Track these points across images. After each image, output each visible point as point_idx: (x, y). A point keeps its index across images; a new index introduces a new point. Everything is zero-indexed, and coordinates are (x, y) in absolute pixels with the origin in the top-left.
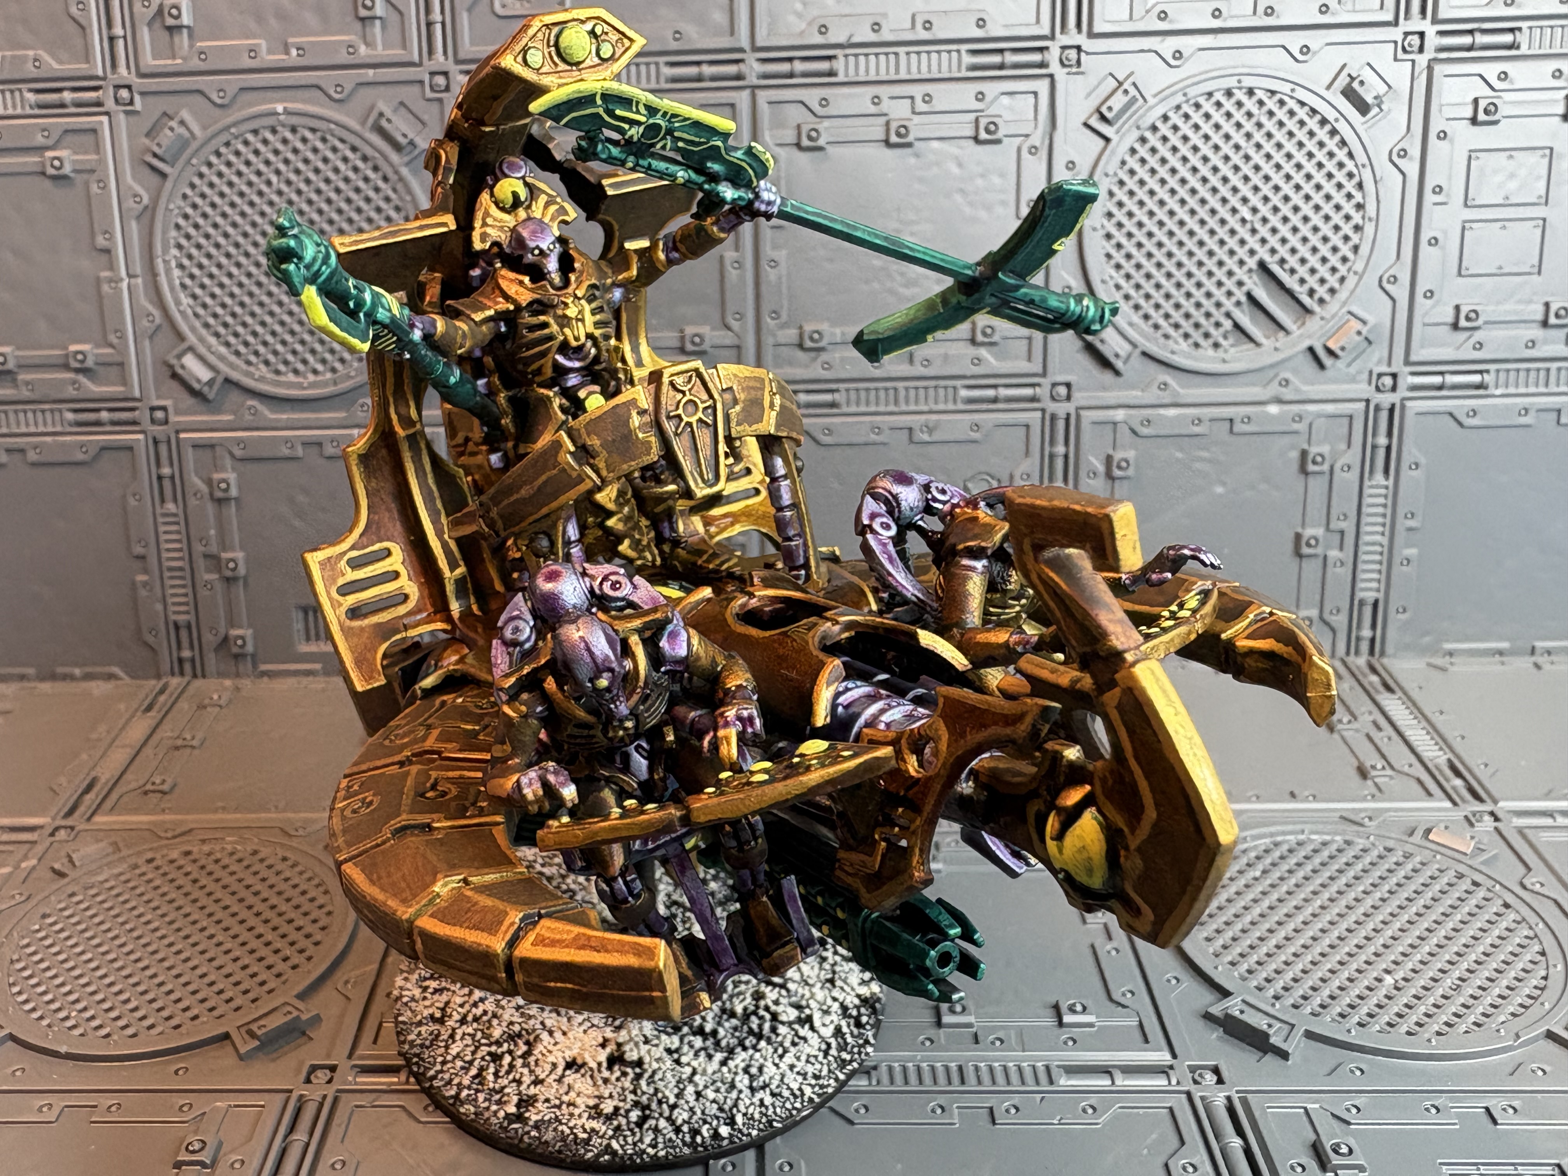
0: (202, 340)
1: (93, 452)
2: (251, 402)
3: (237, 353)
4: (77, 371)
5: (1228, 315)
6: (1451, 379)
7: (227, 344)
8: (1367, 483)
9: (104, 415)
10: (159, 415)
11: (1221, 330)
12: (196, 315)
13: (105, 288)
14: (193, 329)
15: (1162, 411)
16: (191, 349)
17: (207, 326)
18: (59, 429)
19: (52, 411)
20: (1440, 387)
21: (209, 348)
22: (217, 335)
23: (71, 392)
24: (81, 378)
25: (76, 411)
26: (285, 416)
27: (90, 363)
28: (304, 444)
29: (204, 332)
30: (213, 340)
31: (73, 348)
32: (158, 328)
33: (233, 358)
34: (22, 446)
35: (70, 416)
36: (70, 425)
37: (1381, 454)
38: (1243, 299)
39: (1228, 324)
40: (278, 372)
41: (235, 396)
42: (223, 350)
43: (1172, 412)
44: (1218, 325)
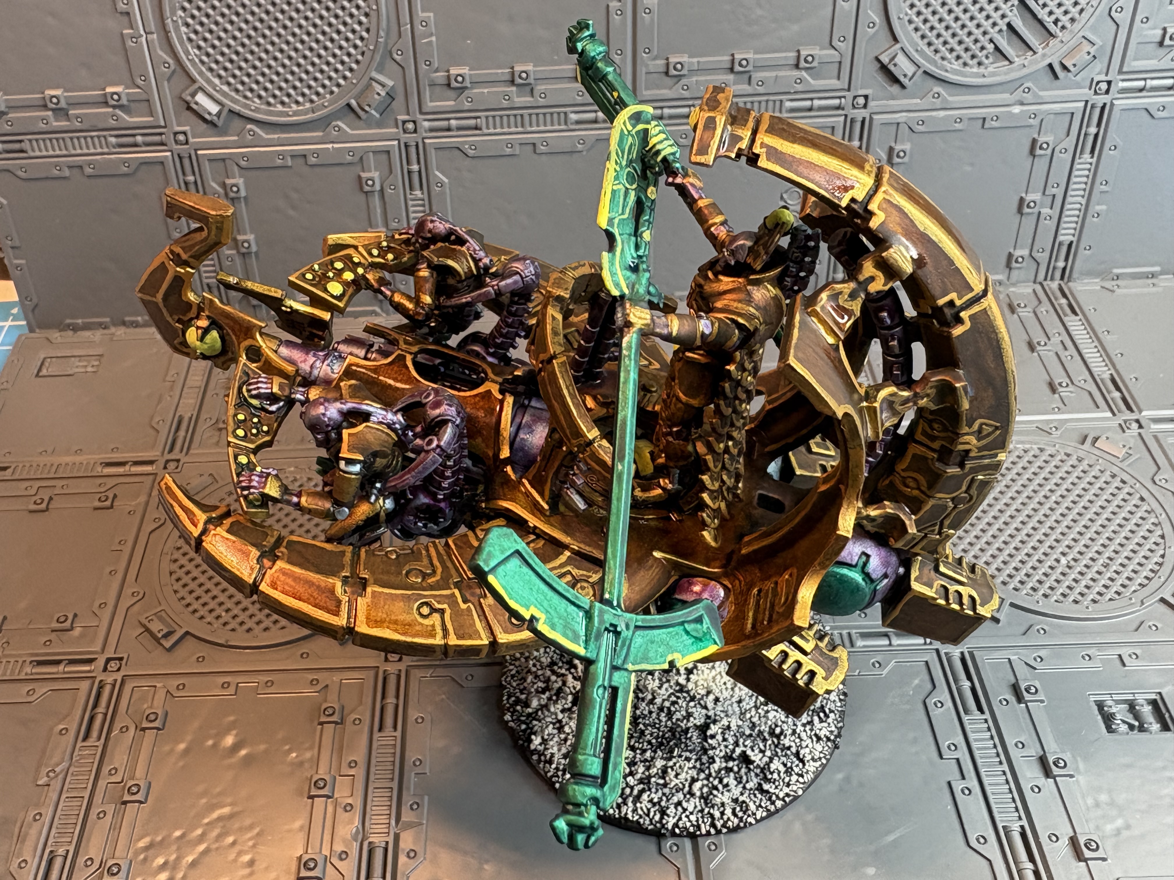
0: (209, 81)
1: (133, 167)
2: (249, 126)
3: (237, 91)
4: (114, 107)
5: (991, 41)
6: (1150, 83)
7: (229, 84)
8: (1077, 161)
9: (139, 139)
10: (181, 137)
11: (985, 52)
12: (202, 62)
13: (130, 43)
14: (201, 73)
15: (934, 114)
16: (201, 89)
17: (211, 70)
18: (106, 150)
19: (98, 137)
20: (1141, 90)
21: (214, 87)
22: (220, 77)
23: (113, 123)
24: (118, 112)
25: (117, 136)
26: (276, 136)
27: (124, 101)
28: (292, 156)
29: (209, 74)
30: (217, 81)
31: (109, 90)
32: (174, 72)
33: (233, 94)
34: (80, 163)
35: (113, 140)
36: (114, 147)
37: (1091, 139)
38: (1005, 28)
39: (990, 47)
40: (269, 104)
41: (237, 123)
42: (225, 88)
43: (942, 113)
44: (983, 48)
